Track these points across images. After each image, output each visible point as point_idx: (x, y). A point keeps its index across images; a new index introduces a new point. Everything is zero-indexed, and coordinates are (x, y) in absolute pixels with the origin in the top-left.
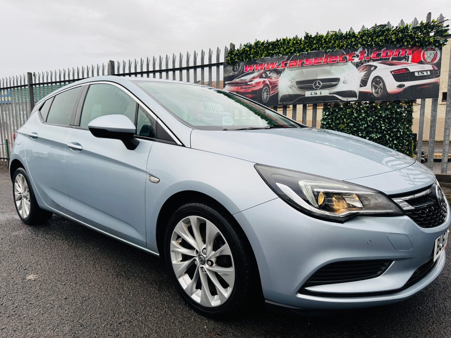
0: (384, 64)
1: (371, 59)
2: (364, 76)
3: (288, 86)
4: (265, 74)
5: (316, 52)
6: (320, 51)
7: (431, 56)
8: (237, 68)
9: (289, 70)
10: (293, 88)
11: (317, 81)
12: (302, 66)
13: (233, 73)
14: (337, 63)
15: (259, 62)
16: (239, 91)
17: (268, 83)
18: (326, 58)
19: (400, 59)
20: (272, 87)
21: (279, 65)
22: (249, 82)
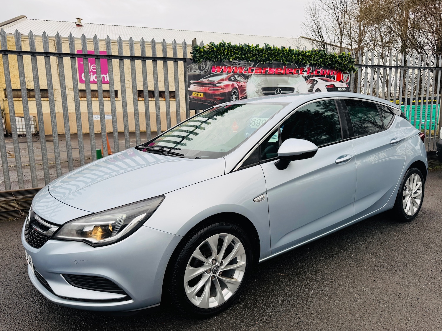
0: (322, 79)
1: (314, 75)
2: (310, 88)
3: (255, 91)
4: (234, 77)
5: (277, 63)
6: (280, 62)
7: (346, 78)
8: (204, 68)
9: (255, 77)
10: (259, 93)
11: (278, 89)
12: (266, 74)
13: (199, 72)
14: (293, 75)
15: (228, 65)
16: (206, 92)
17: (237, 87)
18: (285, 69)
19: (330, 77)
20: (241, 91)
21: (246, 70)
22: (217, 83)
